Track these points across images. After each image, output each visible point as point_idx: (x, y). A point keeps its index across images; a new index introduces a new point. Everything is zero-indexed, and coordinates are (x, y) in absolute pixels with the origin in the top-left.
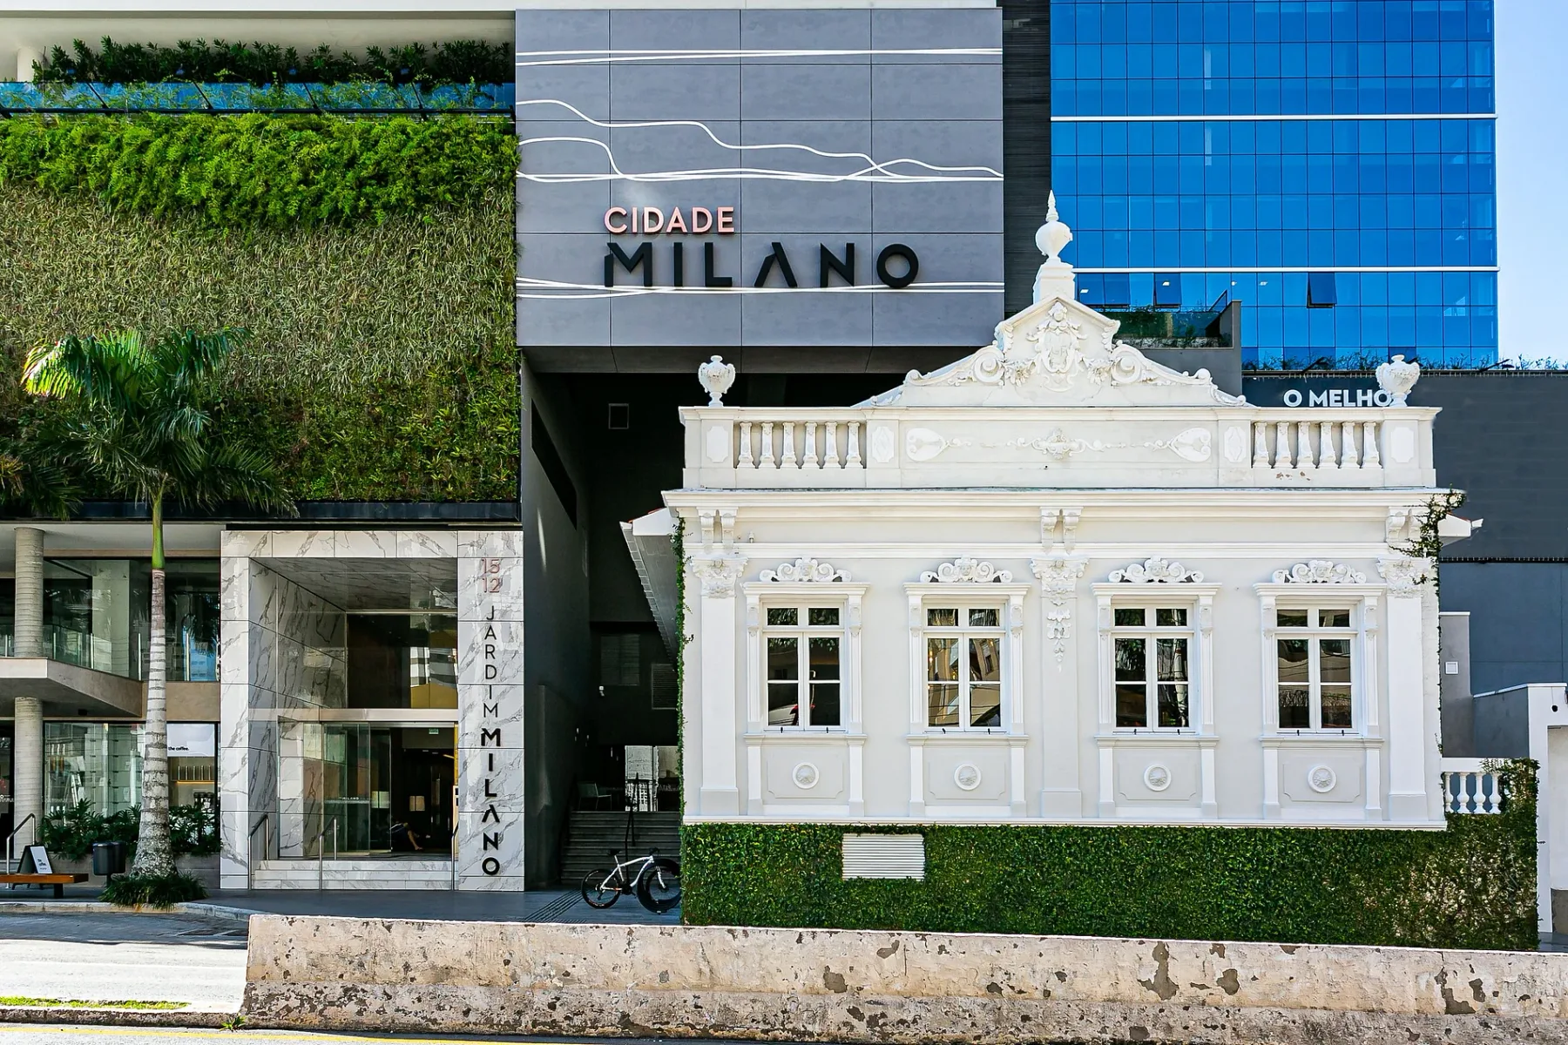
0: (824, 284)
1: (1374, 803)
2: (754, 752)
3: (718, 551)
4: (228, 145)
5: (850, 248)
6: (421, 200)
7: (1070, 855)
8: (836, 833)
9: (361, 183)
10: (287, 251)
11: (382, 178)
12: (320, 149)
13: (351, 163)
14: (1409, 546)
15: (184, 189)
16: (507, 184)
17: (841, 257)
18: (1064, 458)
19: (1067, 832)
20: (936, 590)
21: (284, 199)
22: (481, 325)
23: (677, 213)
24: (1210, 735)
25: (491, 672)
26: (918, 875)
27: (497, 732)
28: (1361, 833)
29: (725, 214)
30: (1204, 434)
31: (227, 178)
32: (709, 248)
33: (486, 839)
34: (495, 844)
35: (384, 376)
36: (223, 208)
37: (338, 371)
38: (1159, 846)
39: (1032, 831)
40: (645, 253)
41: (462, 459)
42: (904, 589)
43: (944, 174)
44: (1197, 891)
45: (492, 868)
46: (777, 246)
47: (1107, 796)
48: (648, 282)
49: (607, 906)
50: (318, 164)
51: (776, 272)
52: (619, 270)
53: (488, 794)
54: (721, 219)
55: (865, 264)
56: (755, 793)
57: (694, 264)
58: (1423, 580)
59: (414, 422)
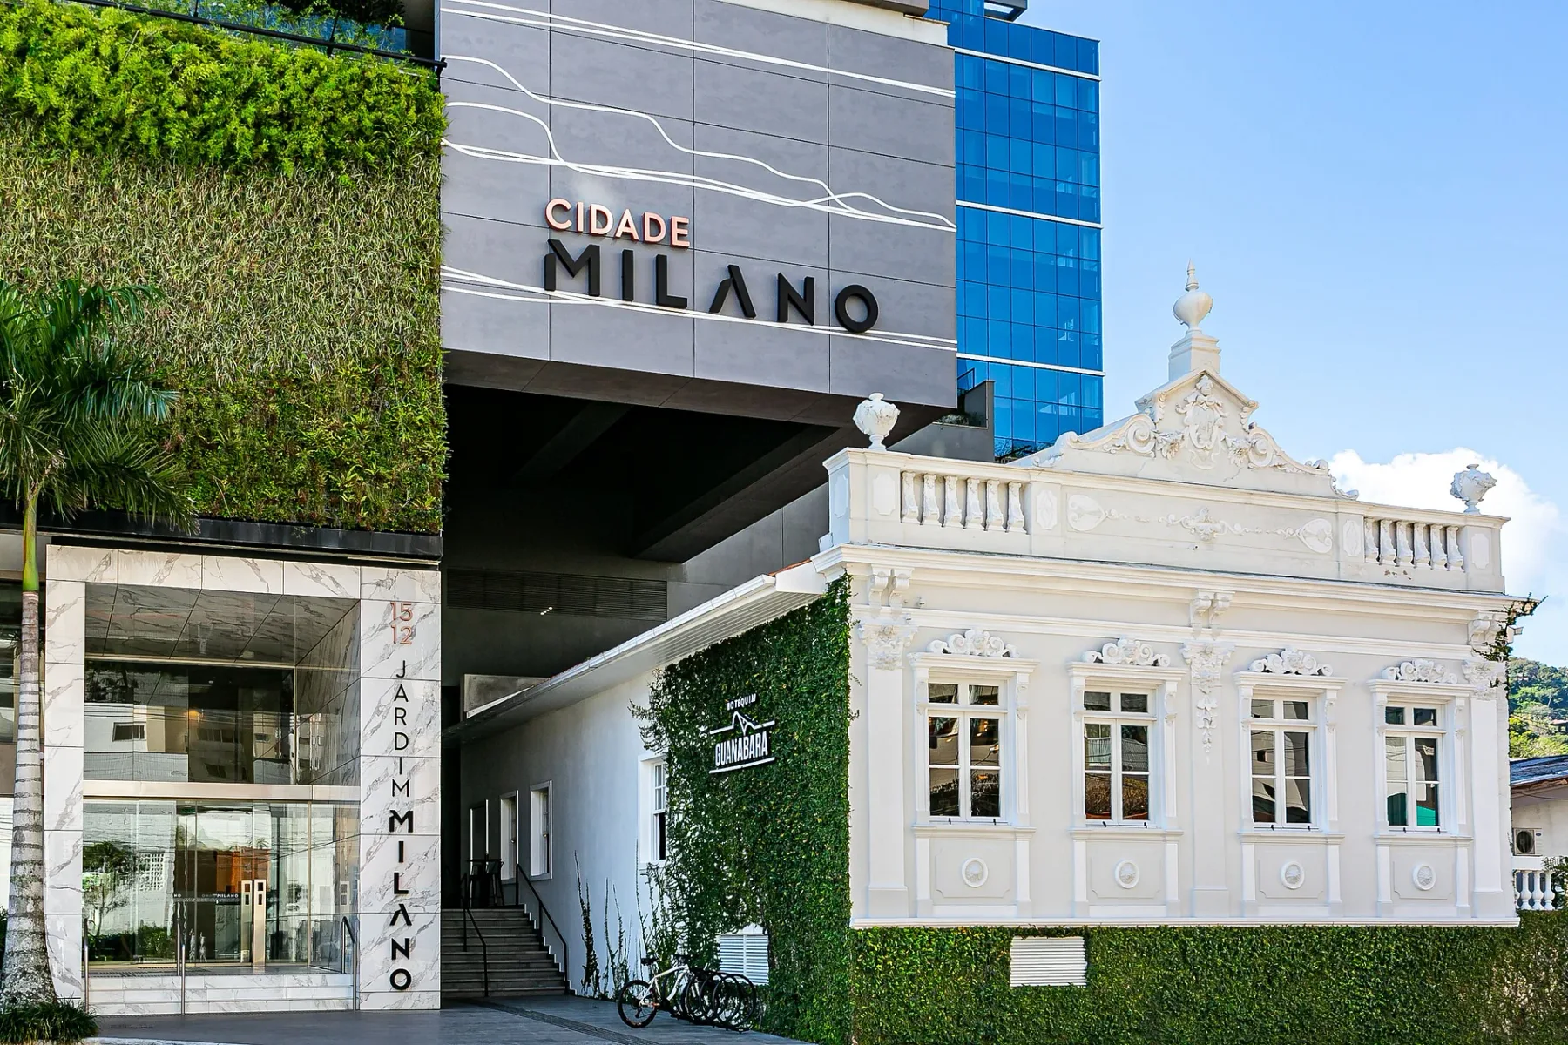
0: (782, 317)
1: (1463, 902)
2: (923, 845)
3: (885, 617)
4: (81, 44)
5: (809, 283)
6: (333, 153)
7: (1224, 956)
8: (1006, 935)
9: (259, 124)
10: (159, 193)
11: (286, 118)
12: (209, 69)
13: (249, 94)
14: (1487, 650)
15: (27, 91)
16: (431, 152)
17: (799, 289)
18: (1208, 539)
19: (1218, 931)
20: (1099, 671)
21: (161, 124)
22: (402, 317)
23: (627, 216)
24: (1335, 831)
25: (402, 741)
26: (1080, 981)
27: (410, 815)
28: (1458, 930)
29: (680, 225)
30: (1323, 525)
31: (86, 87)
32: (661, 263)
33: (395, 946)
34: (406, 953)
35: (283, 367)
36: (76, 121)
37: (226, 354)
38: (1298, 946)
39: (1188, 931)
40: (591, 258)
41: (379, 478)
42: (1069, 668)
43: (900, 216)
44: (1327, 992)
45: (401, 982)
46: (733, 271)
47: (1249, 894)
48: (594, 290)
49: (644, 1025)
50: (203, 90)
51: (731, 300)
52: (561, 275)
53: (397, 891)
54: (676, 231)
55: (823, 303)
56: (924, 893)
57: (643, 278)
58: (1497, 682)
59: (319, 428)
